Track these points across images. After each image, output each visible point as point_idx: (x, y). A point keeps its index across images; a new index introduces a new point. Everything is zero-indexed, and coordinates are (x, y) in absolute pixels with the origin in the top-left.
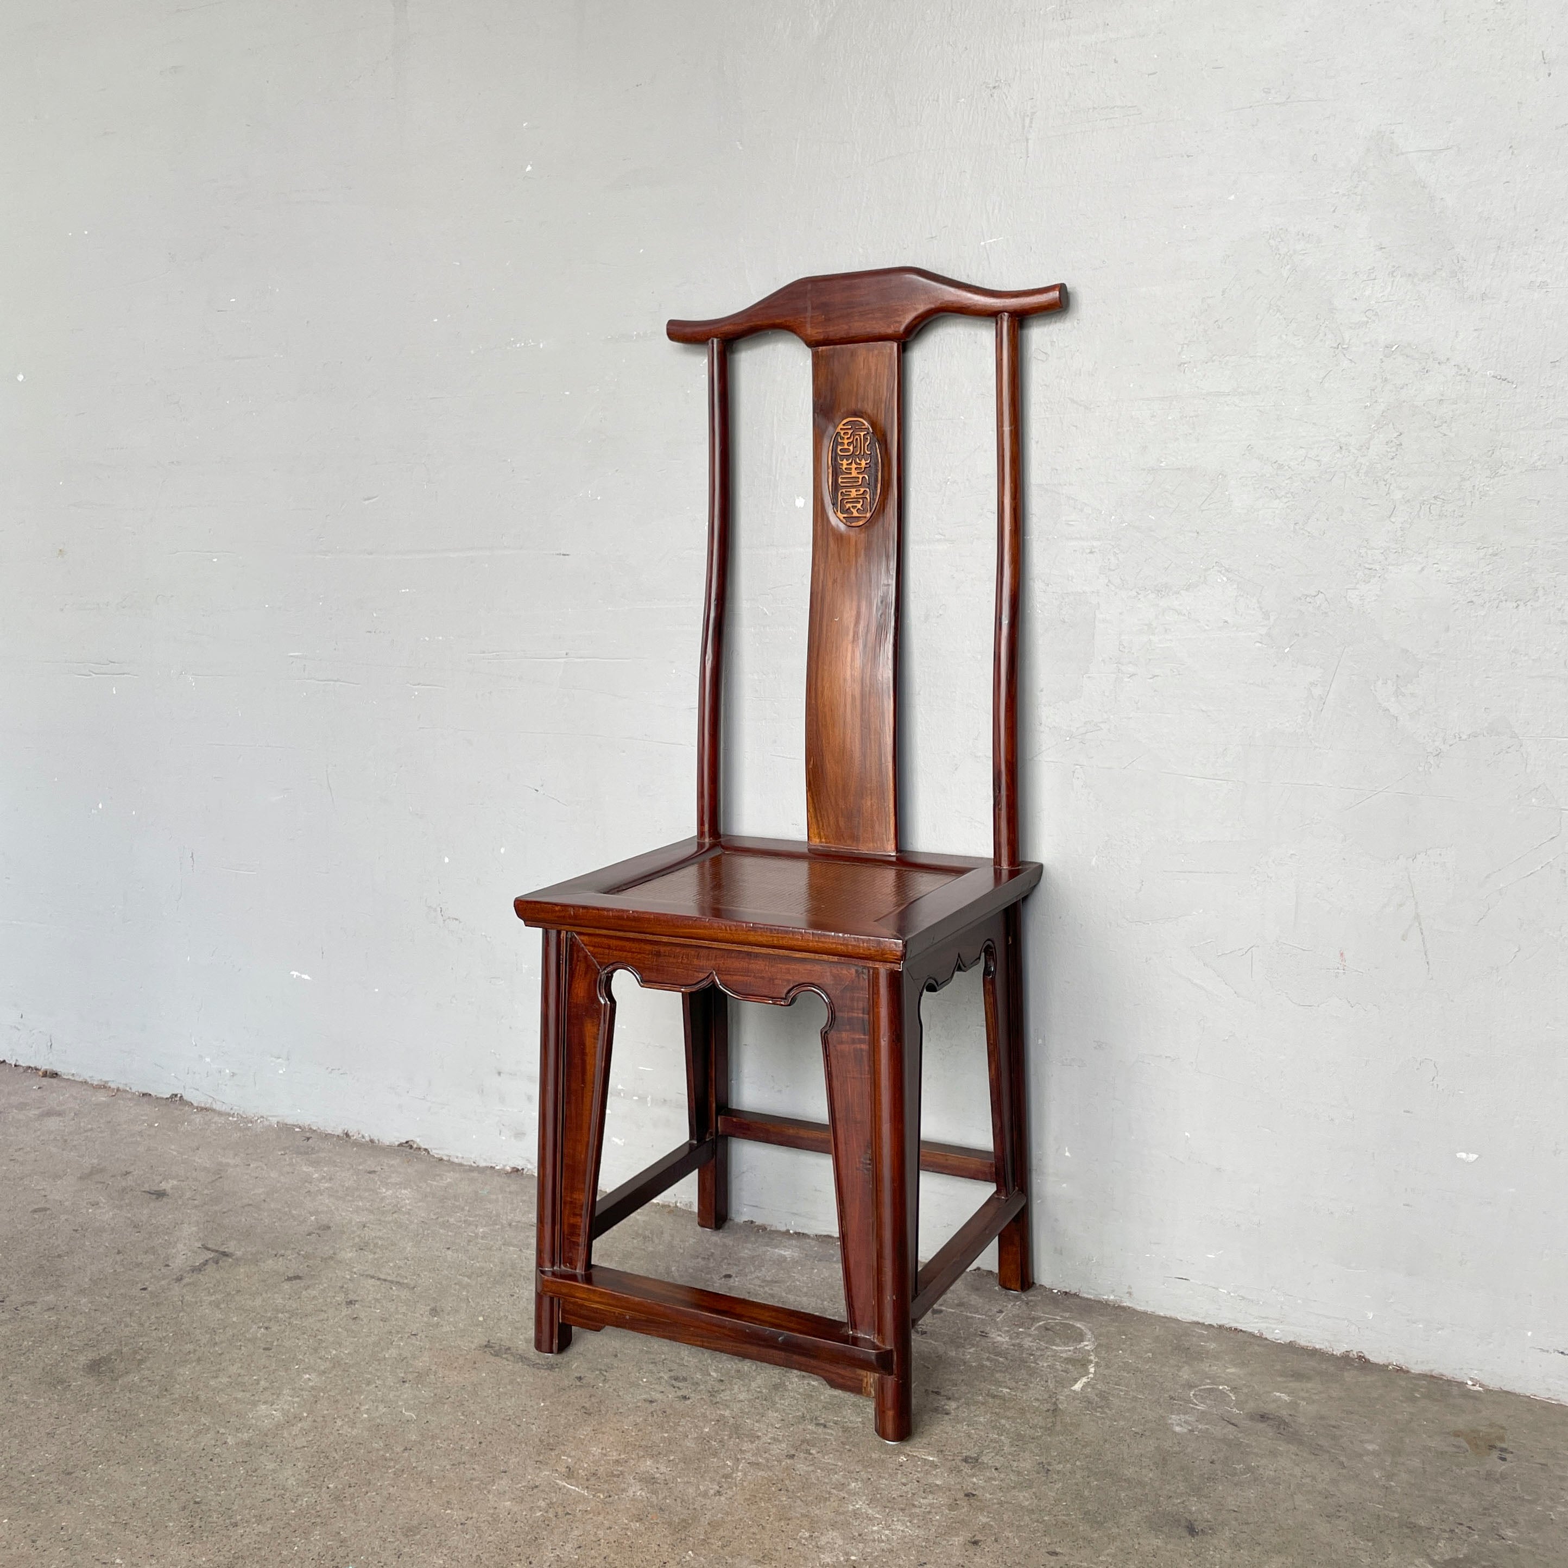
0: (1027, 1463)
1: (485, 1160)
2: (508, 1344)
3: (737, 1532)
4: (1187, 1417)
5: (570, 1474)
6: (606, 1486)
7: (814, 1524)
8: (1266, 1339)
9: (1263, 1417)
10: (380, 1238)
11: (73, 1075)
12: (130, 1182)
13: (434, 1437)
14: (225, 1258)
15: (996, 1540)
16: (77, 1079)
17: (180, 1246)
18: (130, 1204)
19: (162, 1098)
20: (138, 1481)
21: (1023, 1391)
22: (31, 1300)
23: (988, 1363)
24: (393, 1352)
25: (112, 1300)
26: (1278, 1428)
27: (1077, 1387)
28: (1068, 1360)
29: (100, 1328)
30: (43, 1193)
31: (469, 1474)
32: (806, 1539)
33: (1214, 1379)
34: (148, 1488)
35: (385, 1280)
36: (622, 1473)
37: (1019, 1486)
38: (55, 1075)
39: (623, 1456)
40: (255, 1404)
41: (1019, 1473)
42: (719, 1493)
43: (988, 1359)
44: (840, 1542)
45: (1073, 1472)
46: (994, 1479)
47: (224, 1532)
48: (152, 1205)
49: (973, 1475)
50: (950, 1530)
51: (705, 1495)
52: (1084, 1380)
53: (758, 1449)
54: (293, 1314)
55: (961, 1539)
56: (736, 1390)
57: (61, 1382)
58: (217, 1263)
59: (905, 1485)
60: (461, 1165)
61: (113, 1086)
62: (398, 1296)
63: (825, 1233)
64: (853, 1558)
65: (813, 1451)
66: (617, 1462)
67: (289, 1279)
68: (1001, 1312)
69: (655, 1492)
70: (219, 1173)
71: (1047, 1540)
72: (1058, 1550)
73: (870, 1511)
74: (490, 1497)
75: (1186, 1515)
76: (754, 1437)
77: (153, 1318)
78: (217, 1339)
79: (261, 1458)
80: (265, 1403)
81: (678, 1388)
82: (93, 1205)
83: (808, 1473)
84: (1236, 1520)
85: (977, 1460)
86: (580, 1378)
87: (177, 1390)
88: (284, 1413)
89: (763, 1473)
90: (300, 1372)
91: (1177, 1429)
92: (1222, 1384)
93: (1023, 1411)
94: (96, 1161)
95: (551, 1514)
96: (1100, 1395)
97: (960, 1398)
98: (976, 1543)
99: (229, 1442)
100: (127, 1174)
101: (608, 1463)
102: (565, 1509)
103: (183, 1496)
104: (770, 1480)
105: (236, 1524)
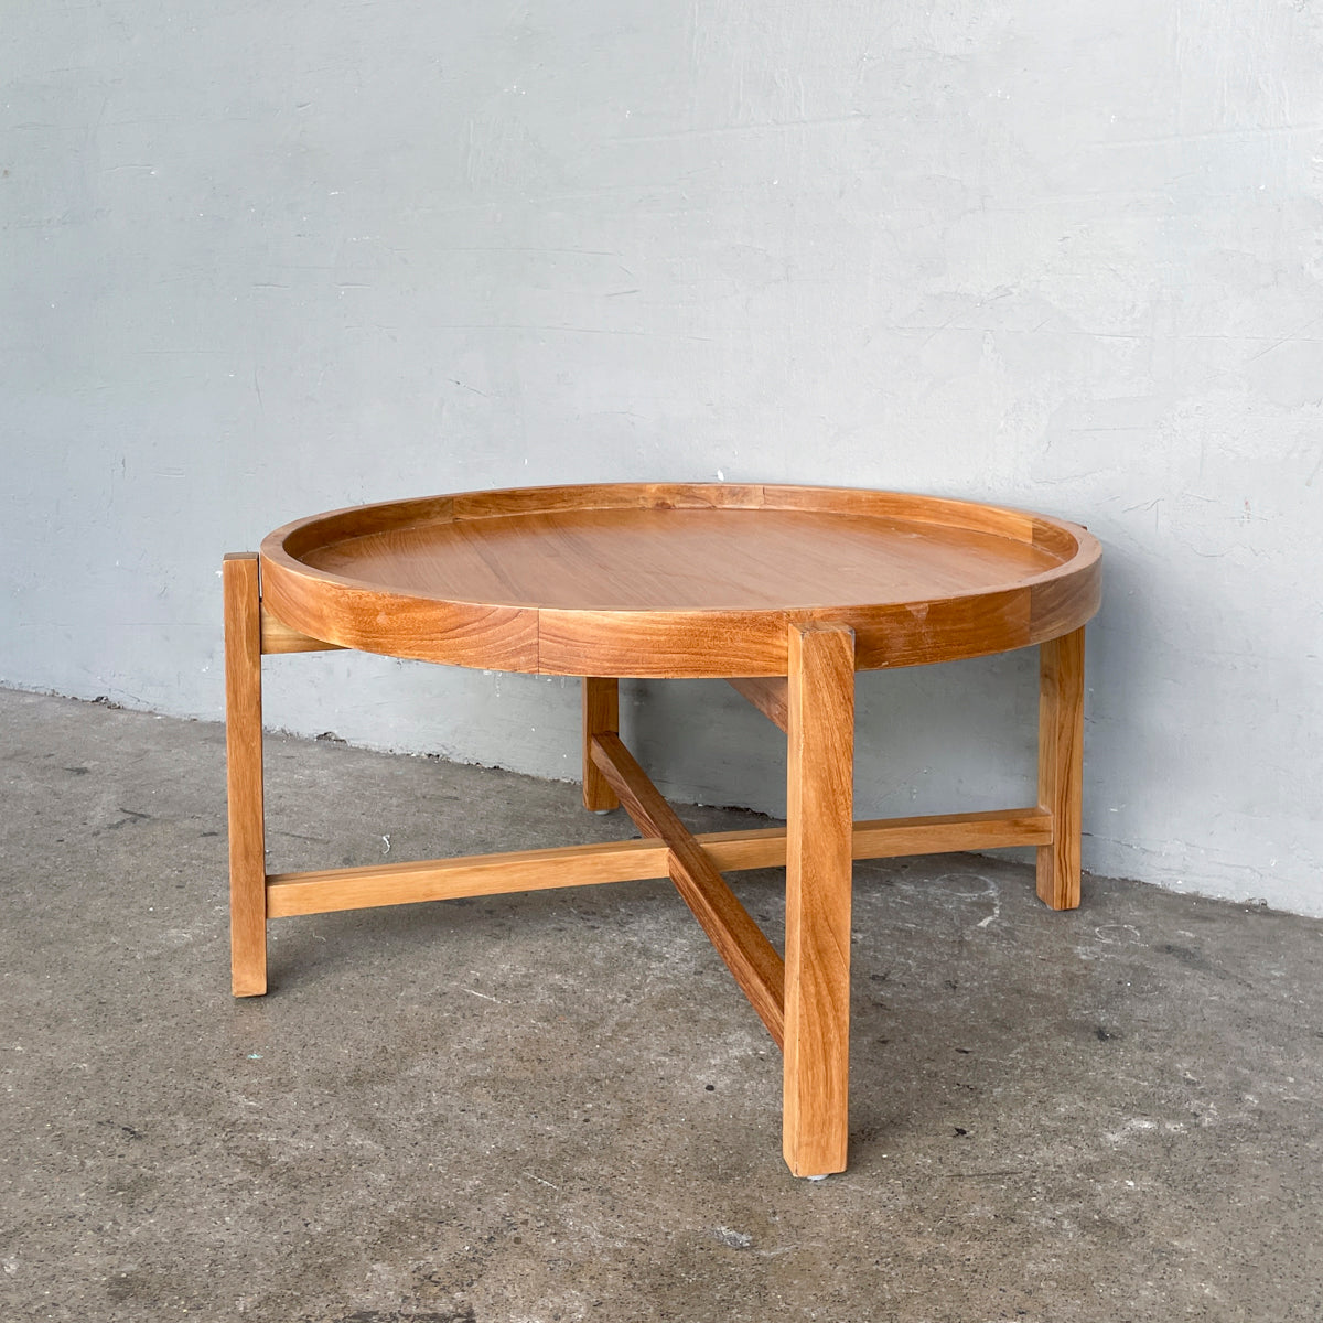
0: (934, 981)
1: (402, 748)
3: (645, 1031)
4: (1093, 948)
5: (478, 984)
6: (514, 994)
7: (722, 1025)
8: (1170, 891)
9: (1168, 949)
10: (296, 806)
12: (52, 761)
13: (342, 955)
14: (142, 819)
15: (905, 1040)
17: (99, 809)
18: (51, 778)
19: (88, 701)
20: (44, 986)
21: (928, 927)
23: (894, 905)
25: (28, 849)
26: (1184, 956)
27: (984, 924)
28: (973, 904)
31: (377, 984)
33: (1119, 920)
34: (54, 992)
35: (299, 837)
36: (530, 984)
37: (926, 999)
39: (532, 971)
40: (168, 927)
41: (926, 989)
43: (892, 902)
44: (748, 1039)
45: (980, 988)
46: (902, 993)
48: (73, 778)
49: (881, 990)
50: (858, 1031)
51: (613, 1001)
52: (990, 919)
53: (666, 967)
54: (207, 861)
55: (870, 1039)
56: (644, 921)
58: (134, 822)
60: (378, 753)
61: (41, 691)
62: (313, 849)
63: (732, 805)
64: (761, 1052)
66: (525, 976)
67: (205, 835)
68: (906, 866)
69: (562, 999)
70: (141, 755)
71: (957, 1041)
72: (968, 1049)
74: (398, 1001)
75: (1096, 1023)
76: (661, 958)
77: (68, 862)
78: (131, 879)
79: (170, 969)
80: (176, 927)
81: (588, 920)
82: (15, 778)
83: (716, 986)
84: (1146, 1027)
85: (884, 978)
86: (490, 912)
87: (89, 917)
88: (194, 936)
89: (671, 986)
90: (211, 906)
91: (1083, 957)
92: (1126, 923)
93: (929, 942)
94: (20, 746)
95: (459, 1015)
96: (1006, 930)
97: (867, 930)
98: (884, 1042)
99: (138, 957)
100: (50, 755)
101: (517, 976)
102: (475, 1012)
103: (88, 998)
104: (677, 990)
105: (141, 1020)
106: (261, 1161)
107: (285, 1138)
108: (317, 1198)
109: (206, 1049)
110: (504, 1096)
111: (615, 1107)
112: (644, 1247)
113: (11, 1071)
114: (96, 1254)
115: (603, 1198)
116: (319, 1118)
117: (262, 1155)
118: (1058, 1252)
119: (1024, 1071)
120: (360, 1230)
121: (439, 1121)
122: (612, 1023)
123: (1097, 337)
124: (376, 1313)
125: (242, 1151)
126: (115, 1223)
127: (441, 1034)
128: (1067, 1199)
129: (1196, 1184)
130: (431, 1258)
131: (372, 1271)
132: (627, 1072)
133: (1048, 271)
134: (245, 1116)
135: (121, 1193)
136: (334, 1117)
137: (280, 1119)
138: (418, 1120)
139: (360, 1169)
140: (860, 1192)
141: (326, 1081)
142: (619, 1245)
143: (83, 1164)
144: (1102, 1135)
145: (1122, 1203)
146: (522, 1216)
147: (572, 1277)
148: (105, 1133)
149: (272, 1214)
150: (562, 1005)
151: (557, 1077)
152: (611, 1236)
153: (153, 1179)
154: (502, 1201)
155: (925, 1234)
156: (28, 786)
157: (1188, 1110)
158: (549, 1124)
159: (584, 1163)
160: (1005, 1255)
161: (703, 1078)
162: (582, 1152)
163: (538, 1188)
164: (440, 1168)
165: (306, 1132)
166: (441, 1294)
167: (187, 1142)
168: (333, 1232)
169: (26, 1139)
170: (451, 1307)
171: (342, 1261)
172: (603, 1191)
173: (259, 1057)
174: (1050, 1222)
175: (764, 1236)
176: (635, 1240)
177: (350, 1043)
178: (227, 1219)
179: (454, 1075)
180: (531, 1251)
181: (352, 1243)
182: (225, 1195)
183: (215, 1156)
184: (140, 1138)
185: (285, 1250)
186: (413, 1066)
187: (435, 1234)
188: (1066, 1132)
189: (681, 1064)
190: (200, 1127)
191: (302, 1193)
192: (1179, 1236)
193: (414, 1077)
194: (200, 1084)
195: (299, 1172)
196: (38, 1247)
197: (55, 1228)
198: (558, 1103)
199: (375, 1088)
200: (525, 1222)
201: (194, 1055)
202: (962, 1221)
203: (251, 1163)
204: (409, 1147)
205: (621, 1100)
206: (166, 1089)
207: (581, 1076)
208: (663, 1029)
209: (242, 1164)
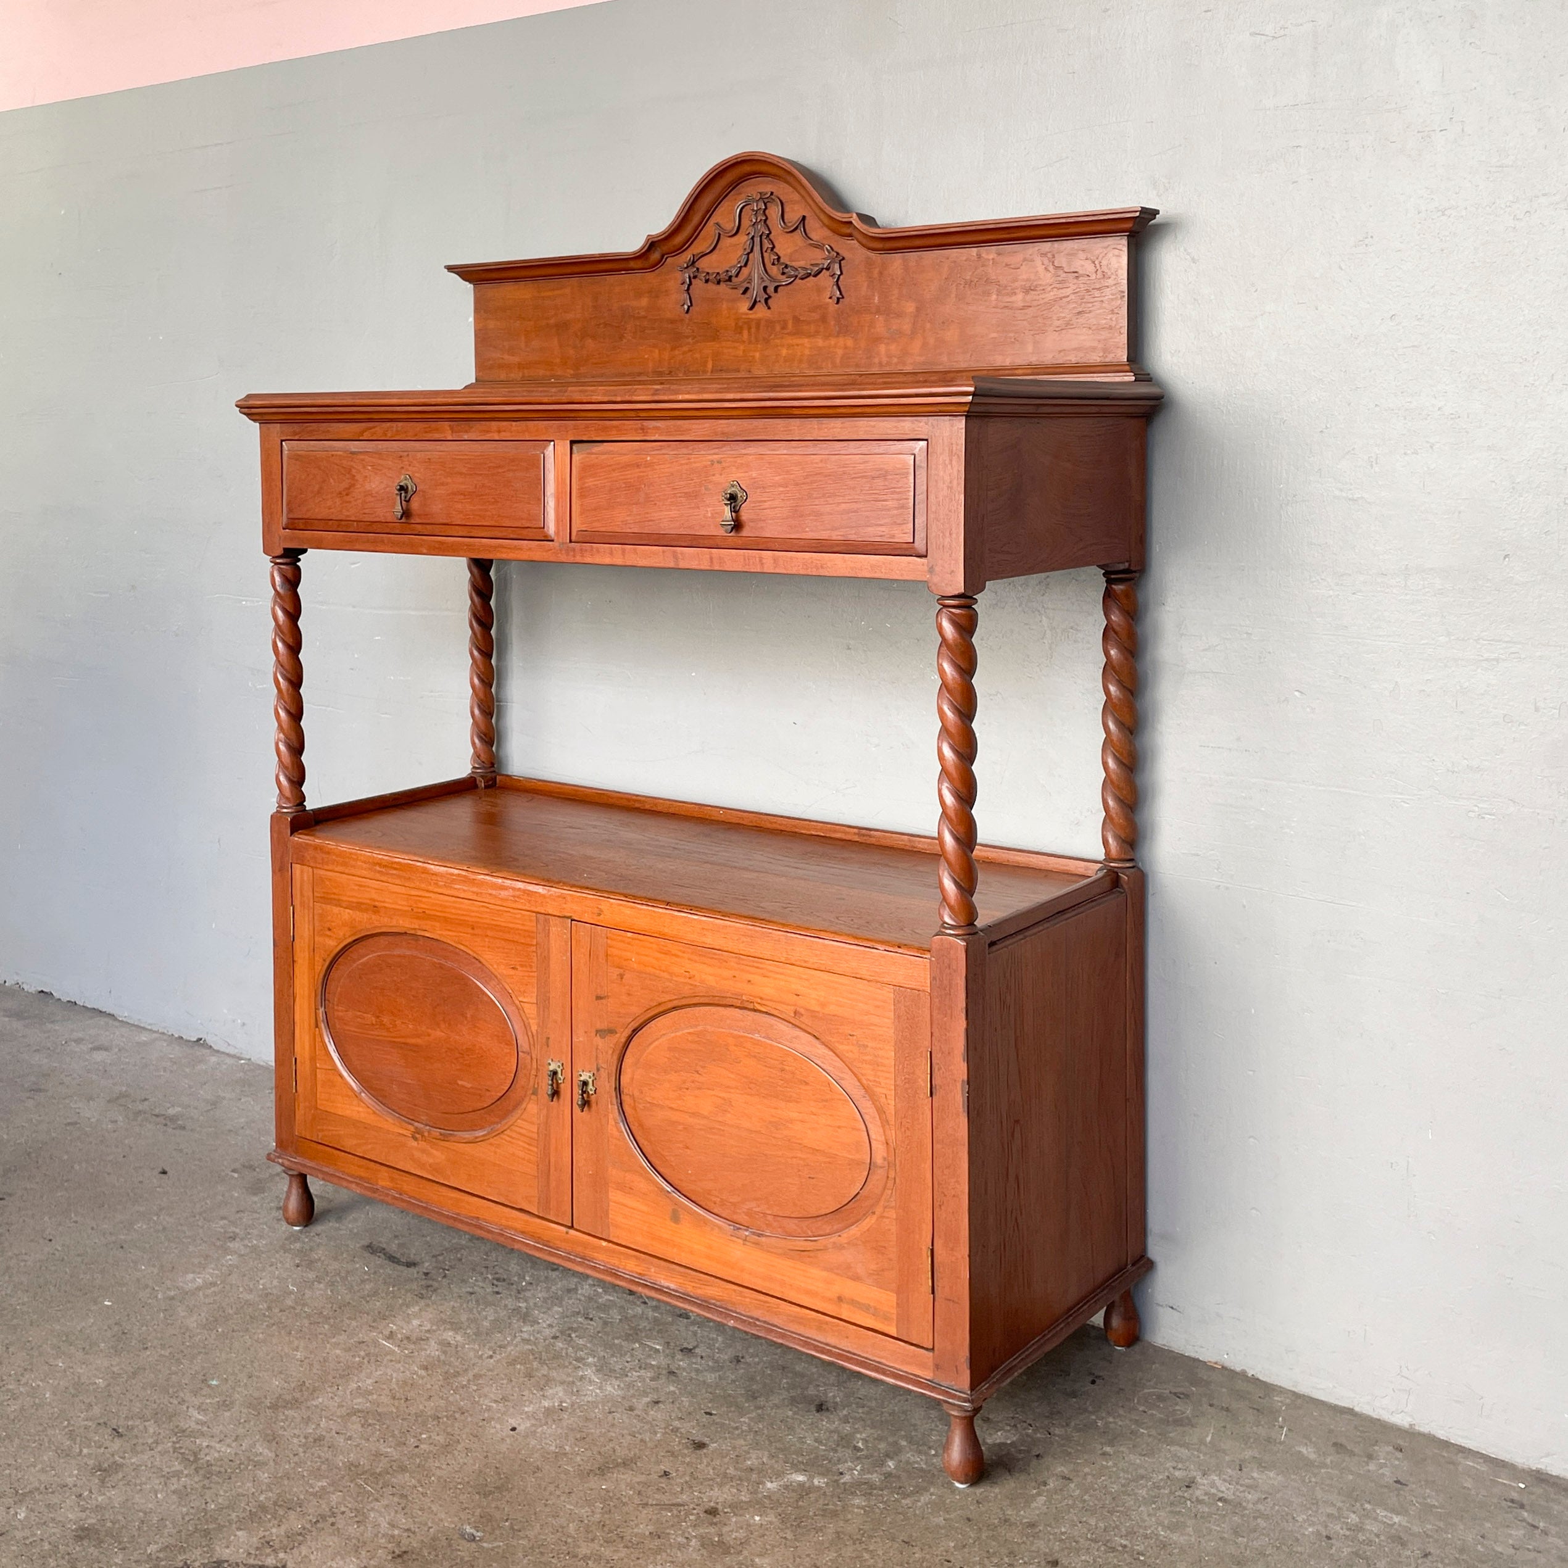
2: (384, 1246)
5: (391, 1336)
7: (548, 1381)
13: (304, 1305)
19: (189, 1041)
24: (298, 1245)
30: (77, 1110)
31: (319, 1330)
36: (428, 1339)
37: (712, 1370)
41: (717, 1362)
42: (491, 1357)
44: (561, 1394)
50: (645, 1394)
51: (481, 1357)
53: (533, 1331)
55: (649, 1399)
59: (627, 1362)
64: (564, 1405)
65: (573, 1335)
66: (428, 1331)
69: (445, 1352)
70: (215, 1104)
72: (714, 1412)
76: (535, 1323)
81: (497, 1286)
83: (562, 1349)
86: (426, 1274)
94: (124, 1089)
95: (365, 1361)
98: (657, 1402)
99: (160, 1296)
103: (116, 1328)
104: (532, 1351)
105: (147, 1348)
106: (192, 1459)
109: (184, 1374)
112: (411, 1534)
115: (400, 1501)
116: (241, 1431)
117: (195, 1454)
119: (743, 1431)
121: (319, 1440)
122: (471, 1374)
124: (227, 1561)
125: (183, 1451)
126: (91, 1492)
127: (346, 1373)
131: (235, 1536)
134: (193, 1425)
135: (99, 1473)
136: (251, 1431)
137: (216, 1430)
138: (305, 1437)
141: (254, 1405)
142: (396, 1532)
143: (81, 1451)
146: (343, 1509)
147: (356, 1550)
150: (443, 1357)
152: (393, 1526)
153: (121, 1466)
158: (390, 1447)
159: (400, 1476)
161: (513, 1422)
162: (403, 1469)
163: (362, 1491)
165: (228, 1441)
166: (272, 1553)
167: (150, 1441)
169: (50, 1432)
170: (274, 1562)
171: (220, 1528)
172: (403, 1496)
178: (159, 1496)
179: (343, 1406)
181: (229, 1518)
182: (162, 1480)
184: (122, 1436)
185: (187, 1518)
186: (318, 1398)
188: (740, 1479)
191: (211, 1482)
197: (53, 1493)
199: (286, 1412)
200: (343, 1513)
206: (148, 1403)
207: (429, 1413)
208: (505, 1382)
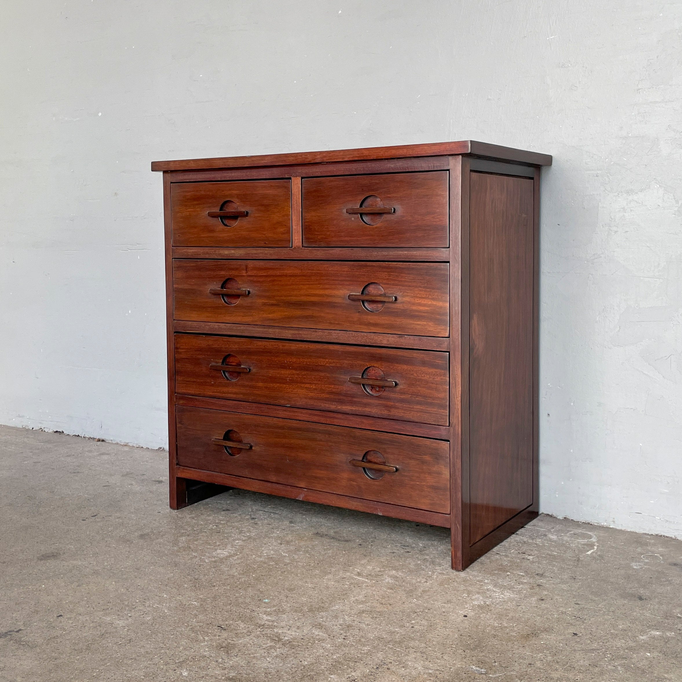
0: (565, 576)
3: (435, 594)
4: (640, 564)
6: (376, 578)
8: (678, 540)
9: (675, 564)
11: (112, 440)
12: (145, 477)
15: (552, 599)
16: (114, 442)
18: (147, 485)
20: (169, 572)
21: (563, 554)
22: (109, 515)
23: (547, 545)
25: (146, 516)
27: (589, 553)
28: (585, 544)
29: (142, 524)
32: (466, 597)
33: (653, 552)
34: (174, 574)
35: (267, 512)
38: (103, 441)
39: (382, 569)
40: (216, 550)
43: (547, 543)
45: (586, 579)
46: (551, 581)
47: (210, 588)
48: (157, 485)
49: (541, 579)
52: (592, 551)
54: (227, 522)
56: (431, 550)
57: (128, 541)
61: (131, 445)
62: (274, 517)
67: (224, 510)
68: (553, 528)
71: (575, 600)
73: (494, 589)
74: (325, 580)
75: (639, 594)
77: (165, 522)
78: (195, 529)
79: (222, 566)
80: (220, 549)
82: (130, 485)
84: (661, 596)
85: (542, 575)
87: (181, 545)
88: (229, 553)
89: (445, 576)
90: (234, 540)
91: (635, 567)
92: (656, 554)
93: (563, 560)
96: (599, 556)
97: (534, 555)
100: (143, 475)
101: (376, 571)
102: (358, 585)
107: (285, 631)
108: (303, 653)
110: (376, 617)
111: (424, 622)
113: (164, 604)
114: (218, 670)
118: (615, 678)
120: (323, 664)
123: (642, 278)
128: (620, 659)
129: (677, 655)
130: (353, 674)
132: (428, 609)
133: (618, 247)
139: (319, 643)
140: (532, 655)
144: (637, 636)
145: (644, 661)
148: (210, 627)
149: (286, 657)
151: (398, 610)
154: (380, 655)
155: (559, 670)
156: (137, 488)
157: (677, 628)
160: (592, 678)
164: (353, 643)
168: (312, 664)
173: (269, 601)
174: (613, 667)
175: (491, 670)
176: (437, 670)
177: (307, 596)
180: (394, 673)
183: (258, 637)
187: (354, 666)
189: (452, 607)
190: (249, 626)
192: (667, 673)
193: (336, 610)
194: (245, 611)
195: (294, 643)
196: (194, 667)
198: (400, 621)
201: (240, 600)
202: (575, 666)
203: (273, 639)
204: (338, 635)
205: (427, 620)
209: (269, 640)
